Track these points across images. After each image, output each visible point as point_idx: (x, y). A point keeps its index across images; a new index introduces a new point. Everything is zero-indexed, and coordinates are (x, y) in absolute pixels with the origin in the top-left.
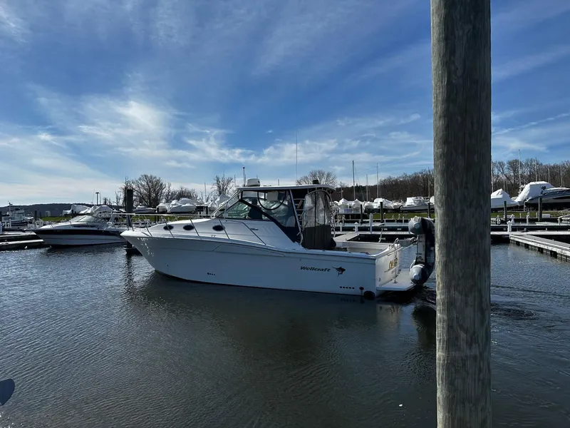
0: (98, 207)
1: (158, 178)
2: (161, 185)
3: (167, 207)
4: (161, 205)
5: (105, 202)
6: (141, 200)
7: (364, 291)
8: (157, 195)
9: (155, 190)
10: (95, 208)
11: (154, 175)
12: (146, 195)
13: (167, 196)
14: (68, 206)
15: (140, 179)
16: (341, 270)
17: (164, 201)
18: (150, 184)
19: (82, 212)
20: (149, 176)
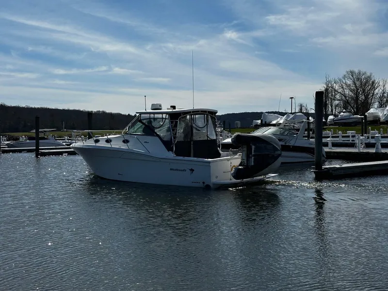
0: (292, 116)
1: (368, 74)
2: (373, 83)
3: (380, 114)
4: (372, 111)
5: (301, 109)
6: (346, 105)
7: (205, 184)
8: (367, 97)
9: (364, 90)
10: (288, 116)
11: (363, 70)
12: (352, 98)
13: (381, 98)
14: (258, 115)
15: (344, 77)
16: (192, 170)
17: (376, 105)
18: (358, 83)
19: (274, 122)
20: (357, 71)
